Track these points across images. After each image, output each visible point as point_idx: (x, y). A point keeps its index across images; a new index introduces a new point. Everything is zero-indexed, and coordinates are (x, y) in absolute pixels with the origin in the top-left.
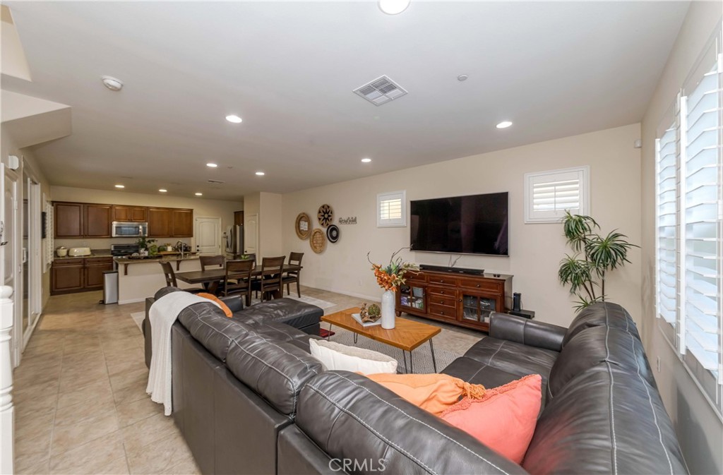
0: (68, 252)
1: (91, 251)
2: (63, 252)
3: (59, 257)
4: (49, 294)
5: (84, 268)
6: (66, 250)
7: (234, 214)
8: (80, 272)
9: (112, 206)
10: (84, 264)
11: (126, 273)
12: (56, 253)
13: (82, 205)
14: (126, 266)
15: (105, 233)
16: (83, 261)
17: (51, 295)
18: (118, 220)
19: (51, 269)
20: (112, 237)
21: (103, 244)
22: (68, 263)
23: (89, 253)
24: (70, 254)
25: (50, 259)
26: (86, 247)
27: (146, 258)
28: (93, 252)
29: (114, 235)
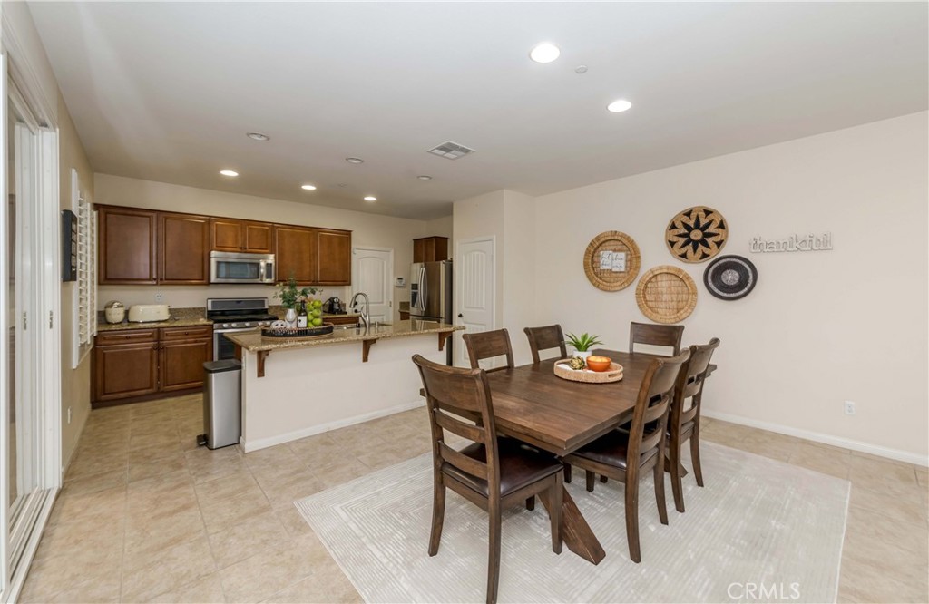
0: (127, 313)
1: (170, 311)
2: (116, 315)
3: (109, 323)
4: (89, 405)
5: (159, 348)
6: (121, 311)
7: (412, 244)
8: (151, 358)
9: (209, 220)
10: (158, 340)
11: (261, 373)
12: (102, 317)
13: (154, 215)
14: (262, 356)
15: (197, 275)
16: (157, 334)
17: (94, 408)
18: (221, 248)
19: (94, 352)
20: (209, 283)
21: (193, 298)
22: (127, 338)
23: (165, 316)
24: (132, 319)
25: (91, 329)
26: (162, 303)
27: (302, 333)
28: (174, 313)
29: (213, 279)
